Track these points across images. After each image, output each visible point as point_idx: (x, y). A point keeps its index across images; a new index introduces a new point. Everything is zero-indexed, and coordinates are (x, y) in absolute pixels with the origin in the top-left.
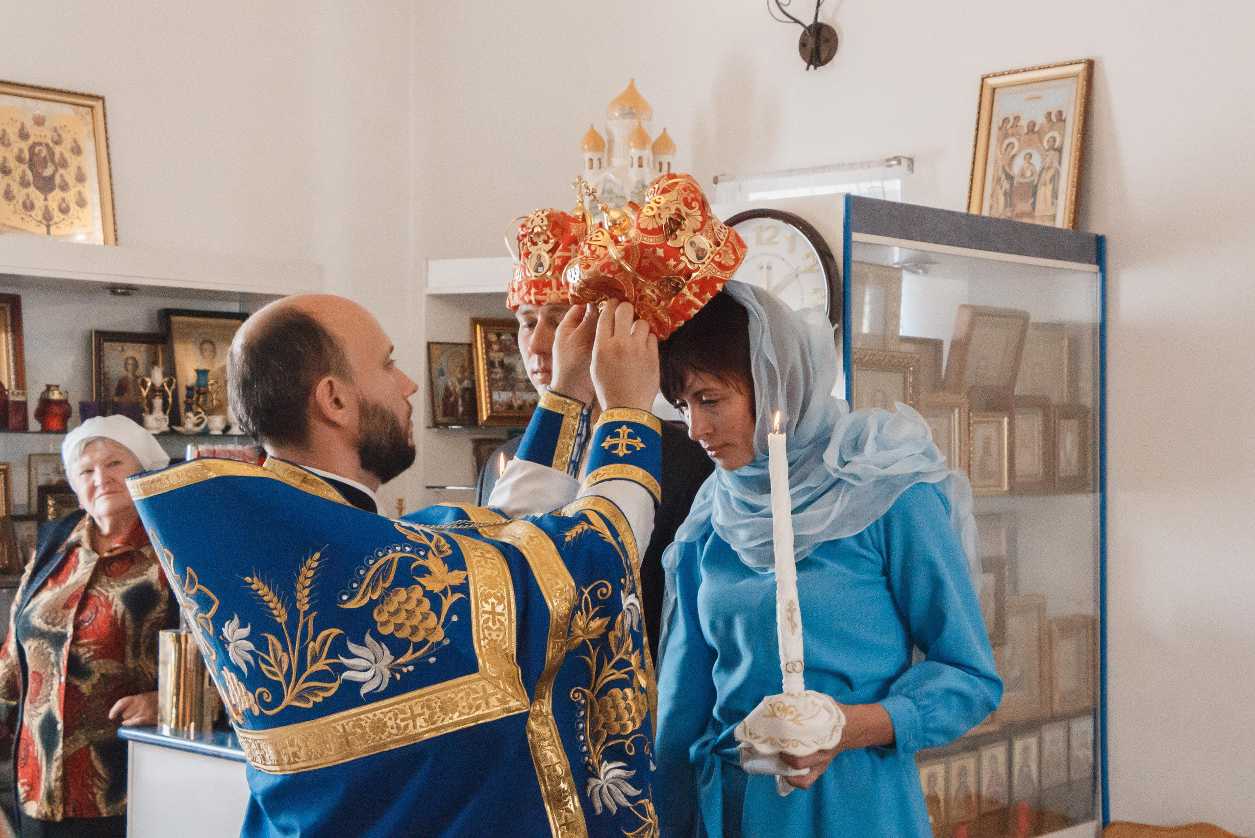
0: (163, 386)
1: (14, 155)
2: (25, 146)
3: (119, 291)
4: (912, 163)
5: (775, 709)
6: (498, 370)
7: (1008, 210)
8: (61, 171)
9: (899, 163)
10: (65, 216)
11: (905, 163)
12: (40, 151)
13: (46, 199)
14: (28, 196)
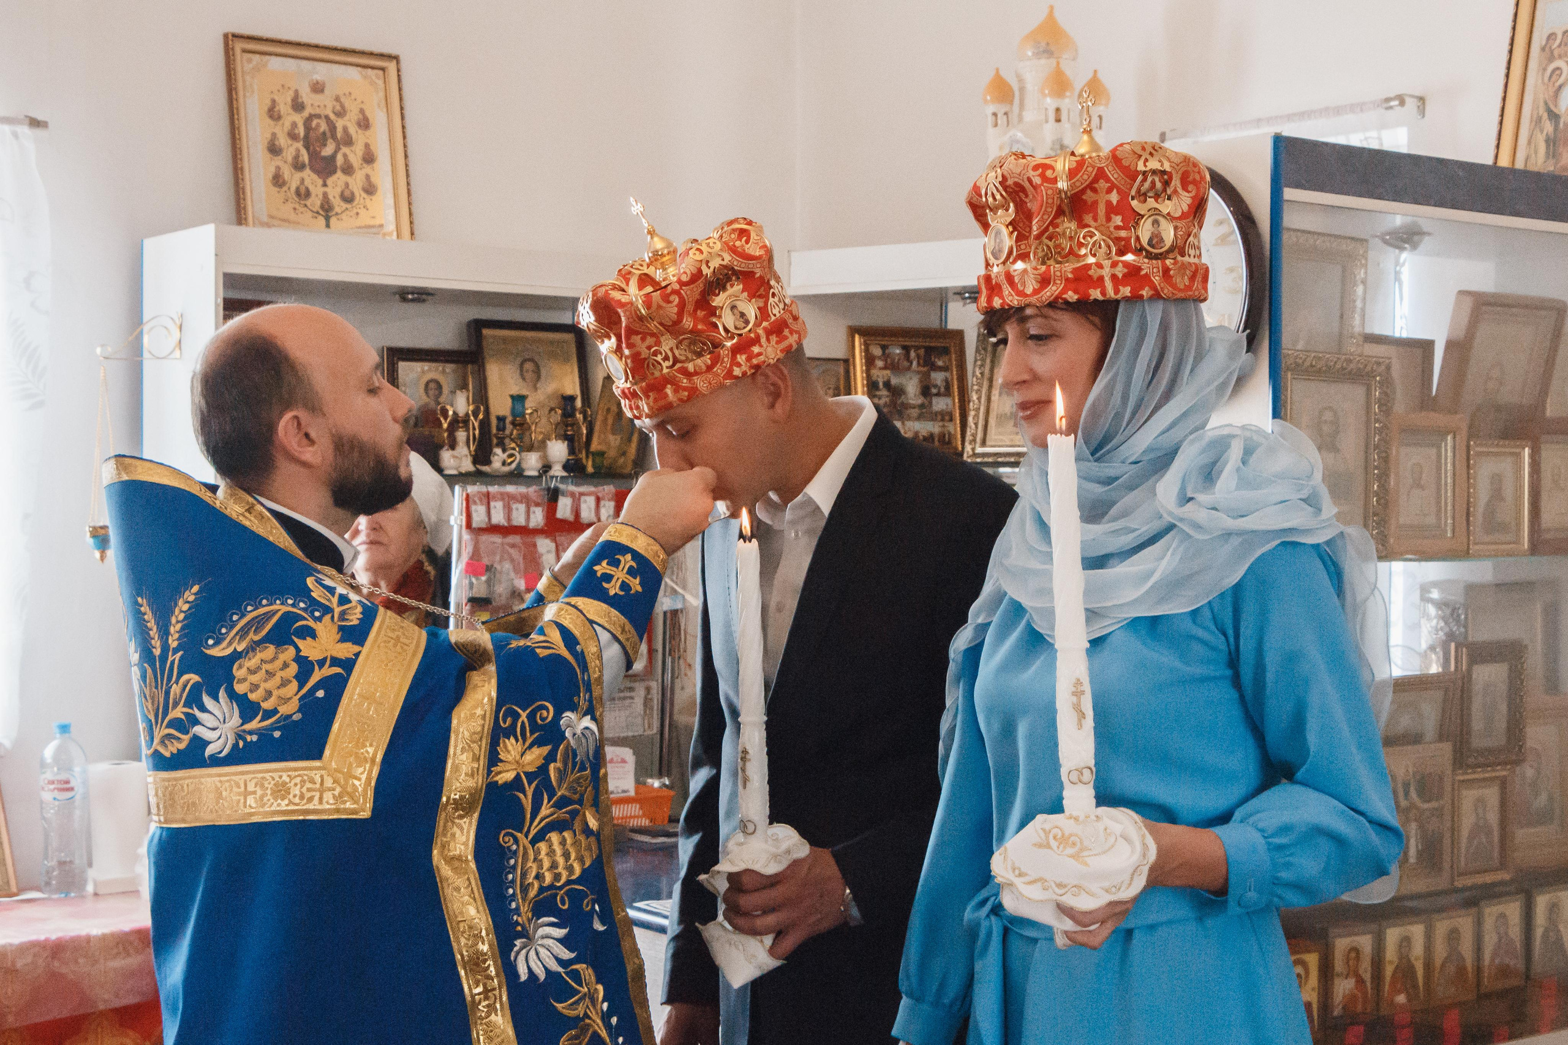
0: (467, 415)
1: (286, 130)
2: (299, 119)
3: (410, 296)
4: (1424, 103)
5: (1051, 837)
6: (884, 392)
7: (1551, 162)
8: (345, 149)
9: (1402, 103)
10: (349, 206)
11: (1411, 104)
12: (318, 125)
13: (325, 185)
14: (302, 181)
